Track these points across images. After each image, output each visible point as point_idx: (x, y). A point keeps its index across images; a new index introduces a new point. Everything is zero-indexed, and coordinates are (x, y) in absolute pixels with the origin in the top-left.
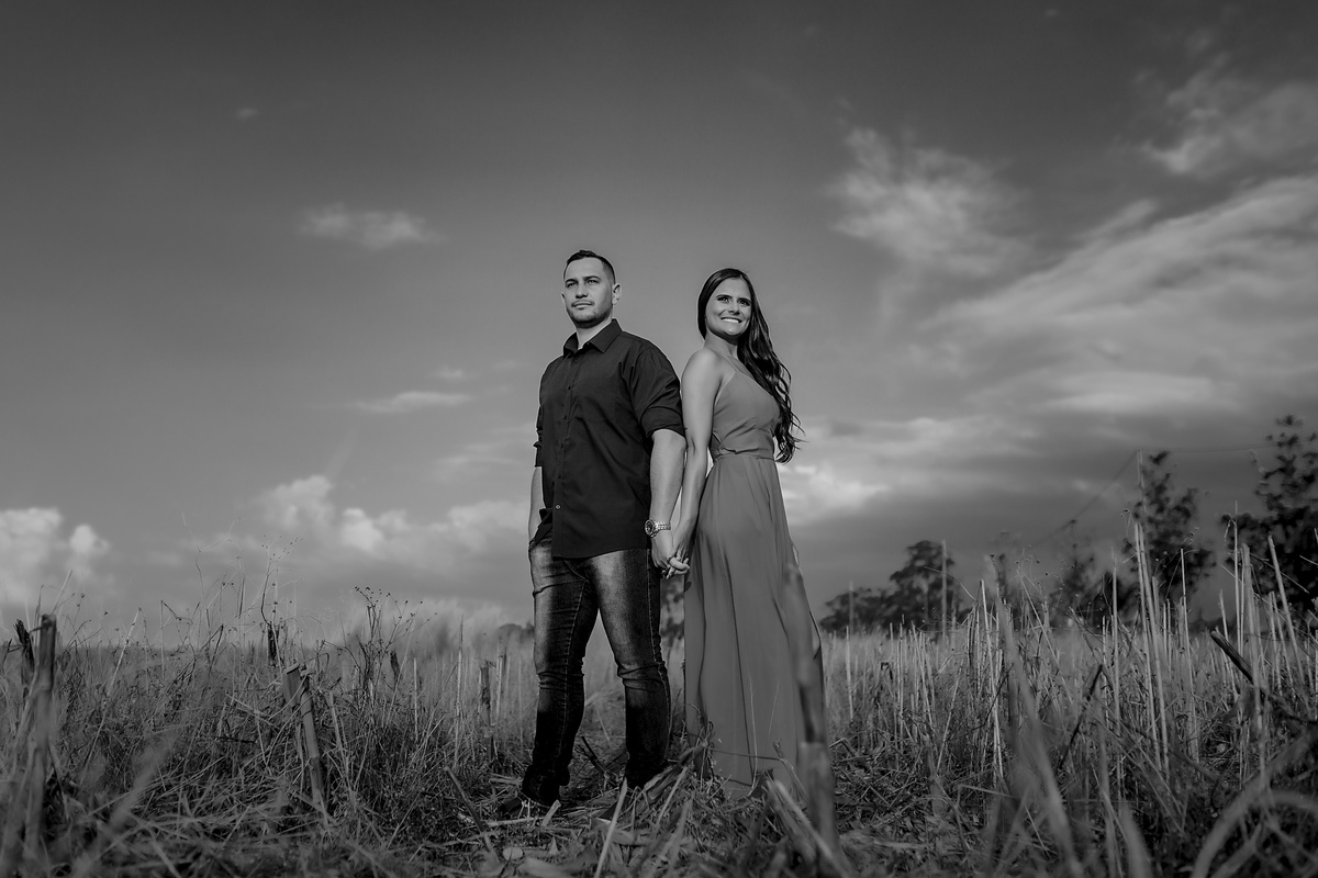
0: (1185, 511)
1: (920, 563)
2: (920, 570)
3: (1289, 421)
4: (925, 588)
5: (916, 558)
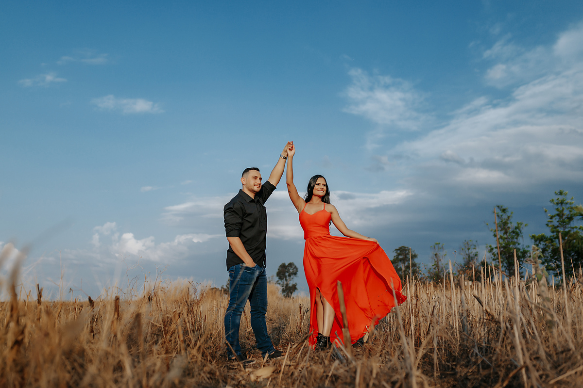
0: (517, 233)
1: (401, 257)
2: (401, 260)
3: (561, 193)
4: (403, 269)
5: (399, 255)
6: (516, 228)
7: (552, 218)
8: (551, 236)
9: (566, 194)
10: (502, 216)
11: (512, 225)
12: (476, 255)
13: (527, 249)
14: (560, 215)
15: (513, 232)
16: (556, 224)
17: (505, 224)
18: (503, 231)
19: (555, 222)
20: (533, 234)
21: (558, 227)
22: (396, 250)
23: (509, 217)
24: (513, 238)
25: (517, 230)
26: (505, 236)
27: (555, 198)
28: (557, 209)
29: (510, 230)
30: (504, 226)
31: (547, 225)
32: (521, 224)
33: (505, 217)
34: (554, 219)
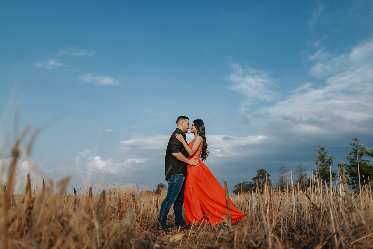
0: (330, 163)
1: (260, 175)
2: (261, 177)
3: (356, 140)
4: (262, 182)
5: (260, 174)
6: (329, 160)
7: (350, 154)
8: (350, 165)
9: (359, 140)
10: (321, 152)
11: (327, 158)
12: (305, 175)
13: (335, 172)
14: (355, 152)
15: (328, 162)
16: (353, 158)
17: (323, 157)
18: (322, 161)
19: (352, 156)
20: (339, 164)
21: (354, 159)
22: (258, 171)
23: (325, 153)
24: (327, 165)
25: (330, 161)
26: (323, 164)
27: (353, 142)
28: (354, 149)
29: (326, 161)
30: (322, 158)
31: (348, 158)
32: (332, 157)
33: (323, 153)
34: (351, 155)
